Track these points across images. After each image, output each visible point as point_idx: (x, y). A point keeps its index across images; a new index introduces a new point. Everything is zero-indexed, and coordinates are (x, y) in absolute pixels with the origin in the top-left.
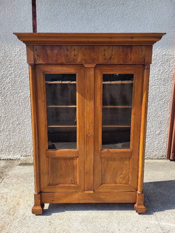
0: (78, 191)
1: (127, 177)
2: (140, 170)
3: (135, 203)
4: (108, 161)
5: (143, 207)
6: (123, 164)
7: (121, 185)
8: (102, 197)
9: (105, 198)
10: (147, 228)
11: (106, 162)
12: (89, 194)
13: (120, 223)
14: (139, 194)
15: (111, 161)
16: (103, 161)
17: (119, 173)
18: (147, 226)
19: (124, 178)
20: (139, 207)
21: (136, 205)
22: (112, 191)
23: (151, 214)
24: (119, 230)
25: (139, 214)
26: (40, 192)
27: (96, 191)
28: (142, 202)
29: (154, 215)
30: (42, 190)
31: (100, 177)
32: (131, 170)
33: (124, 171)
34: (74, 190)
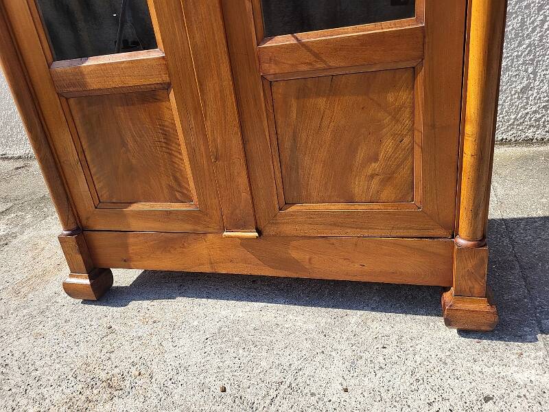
0: (200, 229)
1: (404, 171)
2: (470, 129)
3: (446, 289)
4: (303, 93)
5: (482, 306)
6: (379, 105)
7: (375, 206)
8: (295, 254)
9: (310, 259)
10: (487, 399)
11: (294, 103)
12: (245, 242)
13: (361, 362)
14: (462, 250)
15: (318, 95)
16: (278, 96)
17: (361, 155)
18: (488, 392)
19: (388, 179)
20: (460, 306)
21: (448, 297)
22: (336, 232)
23: (523, 341)
24: (346, 390)
25: (464, 332)
26: (78, 228)
27: (269, 230)
28: (478, 287)
29: (540, 344)
30: (84, 222)
31: (278, 175)
32: (418, 137)
33: (388, 145)
34: (188, 227)
